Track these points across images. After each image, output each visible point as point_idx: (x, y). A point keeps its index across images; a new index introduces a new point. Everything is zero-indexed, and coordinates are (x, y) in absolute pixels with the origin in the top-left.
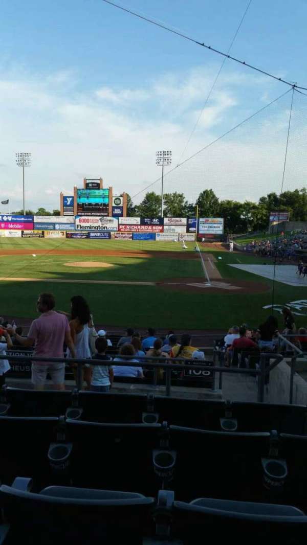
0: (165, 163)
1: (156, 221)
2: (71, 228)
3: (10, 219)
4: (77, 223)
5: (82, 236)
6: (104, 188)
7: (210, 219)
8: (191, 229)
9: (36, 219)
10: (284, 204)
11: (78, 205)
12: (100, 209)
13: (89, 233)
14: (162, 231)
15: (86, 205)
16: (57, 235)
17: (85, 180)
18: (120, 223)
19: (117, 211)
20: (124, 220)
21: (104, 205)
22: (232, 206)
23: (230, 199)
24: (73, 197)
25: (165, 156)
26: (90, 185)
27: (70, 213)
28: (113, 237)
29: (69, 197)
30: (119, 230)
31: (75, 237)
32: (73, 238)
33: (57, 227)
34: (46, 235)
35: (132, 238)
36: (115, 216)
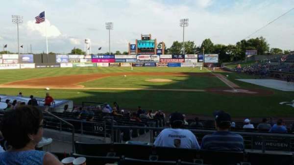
0: (185, 25)
1: (180, 56)
2: (134, 61)
3: (102, 57)
4: (138, 58)
5: (141, 65)
6: (152, 39)
7: (211, 55)
8: (201, 60)
9: (116, 57)
10: (250, 46)
11: (138, 49)
12: (150, 51)
13: (144, 63)
14: (184, 62)
15: (142, 49)
16: (127, 65)
17: (142, 36)
18: (161, 58)
19: (159, 52)
20: (163, 56)
21: (152, 48)
22: (221, 47)
23: (220, 44)
24: (135, 45)
25: (185, 22)
26: (145, 38)
27: (134, 53)
28: (157, 65)
29: (133, 45)
30: (160, 62)
32: (136, 66)
33: (127, 60)
34: (121, 65)
35: (168, 65)
36: (158, 54)
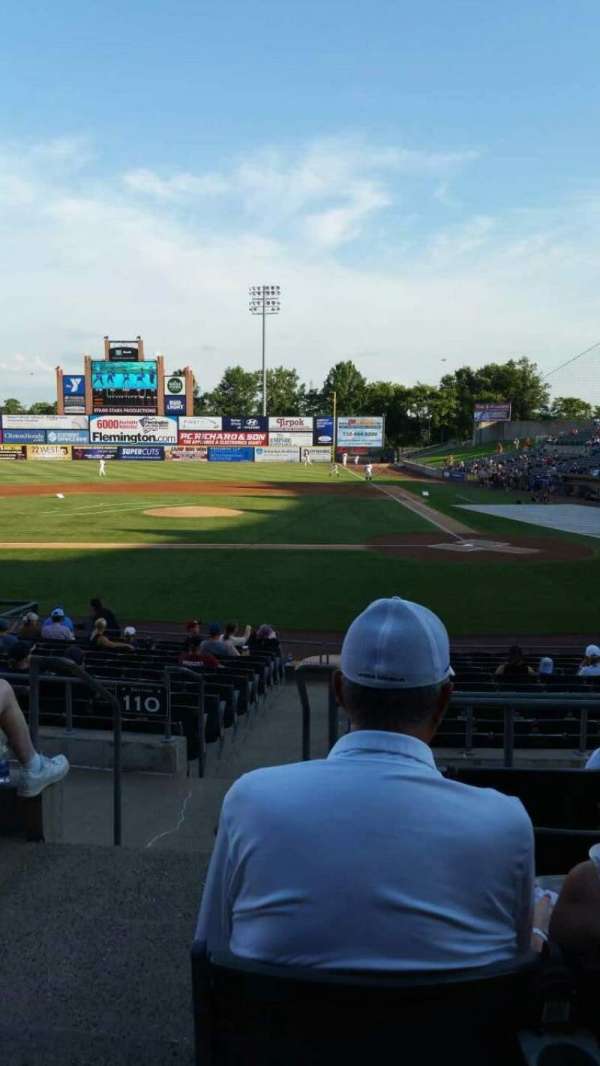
0: (268, 309)
2: (81, 439)
4: (94, 428)
5: (106, 454)
6: (146, 358)
7: (359, 420)
8: (324, 439)
9: (7, 422)
10: (487, 388)
11: (95, 393)
12: (139, 401)
13: (120, 449)
14: (266, 442)
15: (110, 393)
16: (53, 454)
17: (108, 342)
18: (181, 428)
19: (175, 405)
20: (189, 422)
21: (149, 392)
22: (393, 393)
23: (385, 380)
25: (267, 296)
26: (118, 353)
27: (80, 409)
28: (168, 454)
29: (75, 377)
30: (180, 442)
31: (90, 456)
32: (86, 459)
33: (52, 436)
34: (30, 455)
35: (207, 457)
36: (171, 414)
